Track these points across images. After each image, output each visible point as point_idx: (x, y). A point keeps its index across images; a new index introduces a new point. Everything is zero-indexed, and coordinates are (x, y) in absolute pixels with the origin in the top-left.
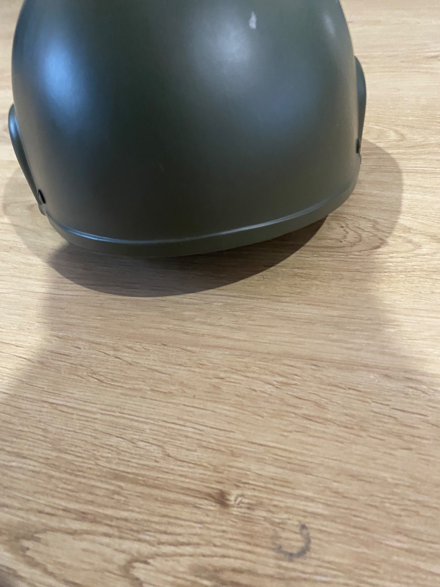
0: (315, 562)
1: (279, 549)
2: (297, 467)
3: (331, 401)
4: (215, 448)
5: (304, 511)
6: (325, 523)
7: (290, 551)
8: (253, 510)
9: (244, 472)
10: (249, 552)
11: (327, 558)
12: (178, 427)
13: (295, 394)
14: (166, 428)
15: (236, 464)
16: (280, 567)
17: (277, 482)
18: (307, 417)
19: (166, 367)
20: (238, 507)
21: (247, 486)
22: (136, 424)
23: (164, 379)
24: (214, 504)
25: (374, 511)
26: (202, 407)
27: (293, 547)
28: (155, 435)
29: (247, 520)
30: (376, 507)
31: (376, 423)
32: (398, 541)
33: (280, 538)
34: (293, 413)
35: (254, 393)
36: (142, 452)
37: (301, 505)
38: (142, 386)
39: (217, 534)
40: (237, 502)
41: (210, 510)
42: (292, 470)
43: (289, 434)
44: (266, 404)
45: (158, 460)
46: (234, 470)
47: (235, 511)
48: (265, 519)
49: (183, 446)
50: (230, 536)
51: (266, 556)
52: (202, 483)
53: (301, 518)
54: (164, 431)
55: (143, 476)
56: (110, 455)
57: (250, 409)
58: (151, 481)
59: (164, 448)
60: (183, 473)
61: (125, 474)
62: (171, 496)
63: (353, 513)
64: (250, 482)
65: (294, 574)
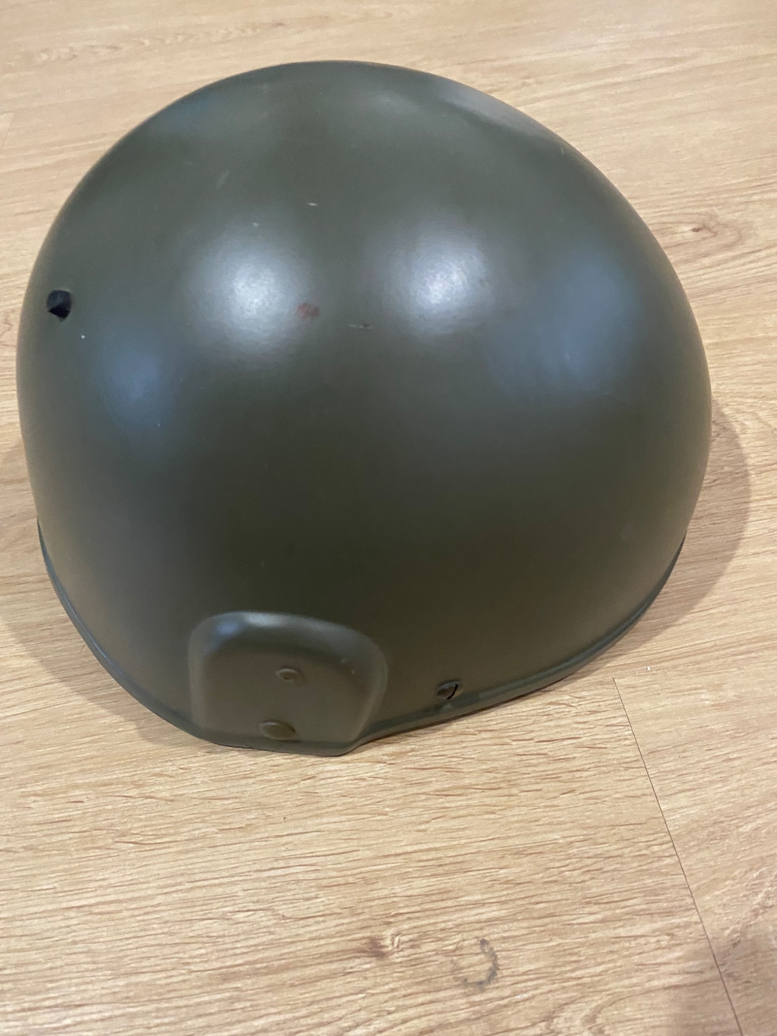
0: (509, 981)
1: (465, 982)
2: (452, 867)
3: (464, 759)
4: (341, 883)
5: (479, 922)
6: (506, 927)
7: (477, 979)
8: (418, 946)
9: (389, 901)
10: (431, 1002)
11: (522, 969)
12: (280, 872)
13: (416, 765)
14: (264, 880)
15: (375, 894)
16: (473, 1004)
17: (434, 898)
18: (442, 793)
19: (225, 788)
20: (398, 952)
21: (400, 918)
22: (220, 890)
23: (231, 807)
24: (368, 960)
25: (556, 888)
26: (300, 830)
27: (480, 973)
28: (252, 895)
29: (413, 963)
30: (555, 881)
31: (524, 770)
32: (591, 914)
33: (462, 968)
34: (424, 793)
35: (363, 784)
36: (246, 927)
37: (471, 915)
38: (204, 830)
39: (386, 997)
40: (395, 945)
41: (367, 970)
42: (446, 874)
43: (427, 826)
44: (385, 793)
45: (272, 929)
46: (376, 902)
47: (397, 958)
48: (437, 952)
49: (297, 897)
50: (403, 992)
51: (452, 998)
52: (343, 939)
53: (477, 933)
54: (263, 884)
55: (261, 961)
56: (203, 951)
57: (366, 809)
58: (276, 963)
59: (273, 910)
60: (314, 935)
61: (236, 969)
62: (309, 972)
63: (533, 900)
64: (402, 911)
65: (490, 1006)
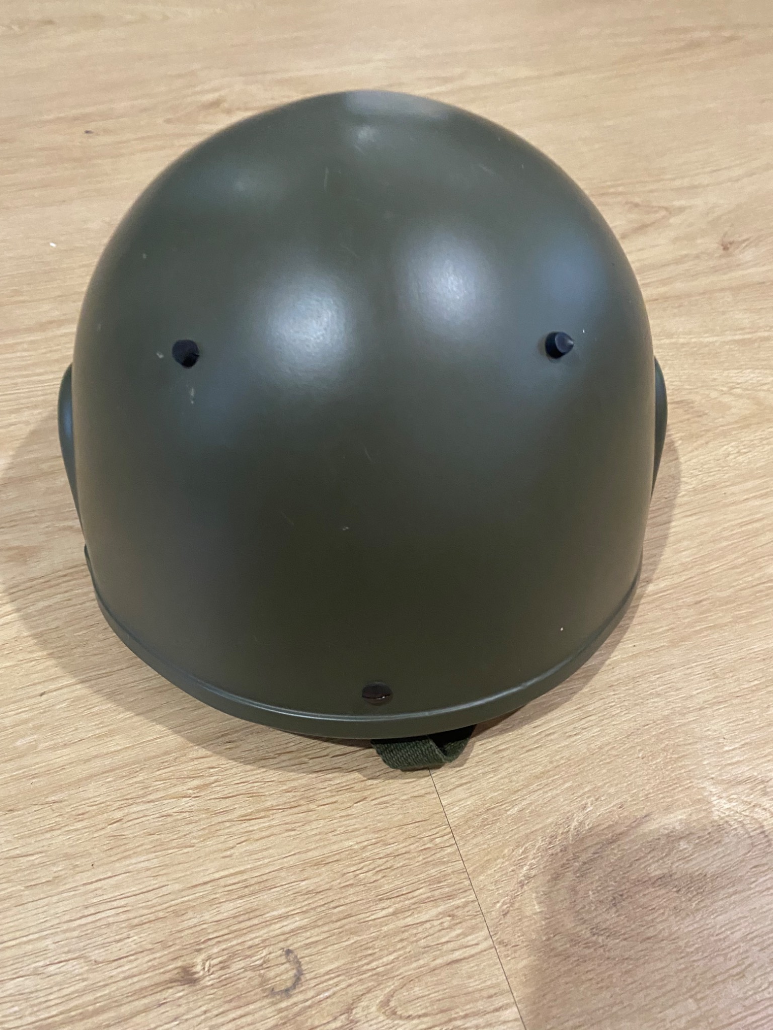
0: (313, 983)
1: (273, 992)
2: (257, 887)
3: (266, 782)
4: (151, 919)
5: (283, 934)
6: (308, 934)
7: (283, 988)
8: (228, 967)
9: (199, 928)
10: (241, 1017)
11: (322, 971)
12: (90, 919)
13: (220, 795)
14: (74, 929)
15: (186, 924)
16: (280, 1011)
17: (241, 919)
18: (245, 818)
19: (31, 844)
20: (210, 975)
21: (210, 943)
22: (29, 947)
23: (36, 862)
24: (181, 988)
25: (351, 891)
26: (109, 874)
27: (285, 981)
28: (63, 946)
29: (223, 983)
30: (351, 885)
31: (320, 786)
32: (383, 909)
33: (270, 979)
34: (228, 821)
35: (169, 819)
36: (59, 978)
37: (276, 928)
38: (9, 890)
39: (199, 1019)
40: (206, 969)
41: (180, 998)
42: (253, 893)
43: (232, 851)
44: (191, 826)
45: (85, 976)
46: (187, 932)
47: (207, 981)
48: (245, 969)
49: (108, 940)
50: (215, 1012)
51: (261, 1009)
52: (157, 972)
53: (282, 945)
54: (75, 934)
55: (76, 1008)
56: (16, 1009)
57: (174, 844)
58: (90, 1008)
59: (86, 958)
60: (127, 974)
61: (50, 1020)
62: (125, 1010)
63: (332, 905)
64: (211, 937)
65: (296, 1009)
